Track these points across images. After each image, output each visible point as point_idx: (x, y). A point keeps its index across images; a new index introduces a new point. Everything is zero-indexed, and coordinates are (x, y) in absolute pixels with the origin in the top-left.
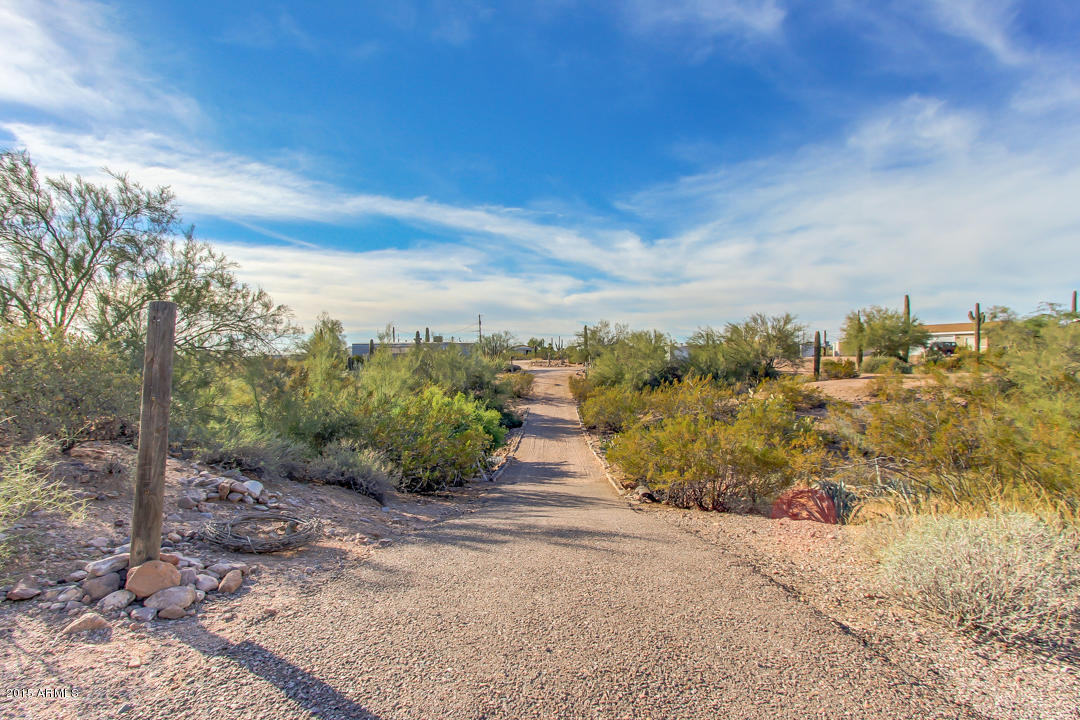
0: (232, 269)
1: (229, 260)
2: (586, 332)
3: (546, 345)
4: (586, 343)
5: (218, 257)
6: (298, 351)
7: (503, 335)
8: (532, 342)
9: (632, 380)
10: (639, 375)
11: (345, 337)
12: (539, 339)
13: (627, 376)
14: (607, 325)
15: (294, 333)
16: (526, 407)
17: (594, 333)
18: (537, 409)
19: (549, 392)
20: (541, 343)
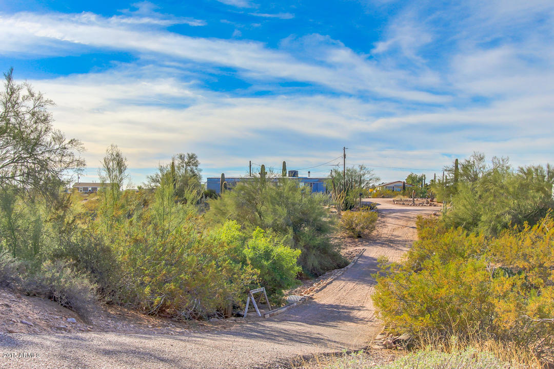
0: (48, 106)
1: (45, 98)
2: (456, 167)
3: (428, 182)
4: (456, 180)
5: (36, 95)
6: (153, 184)
7: (358, 169)
8: (411, 178)
9: (491, 222)
10: (498, 217)
11: (201, 170)
12: (419, 175)
13: (483, 218)
14: (481, 159)
15: (78, 165)
16: (361, 248)
17: (466, 168)
18: (373, 252)
19: (395, 233)
20: (421, 179)
